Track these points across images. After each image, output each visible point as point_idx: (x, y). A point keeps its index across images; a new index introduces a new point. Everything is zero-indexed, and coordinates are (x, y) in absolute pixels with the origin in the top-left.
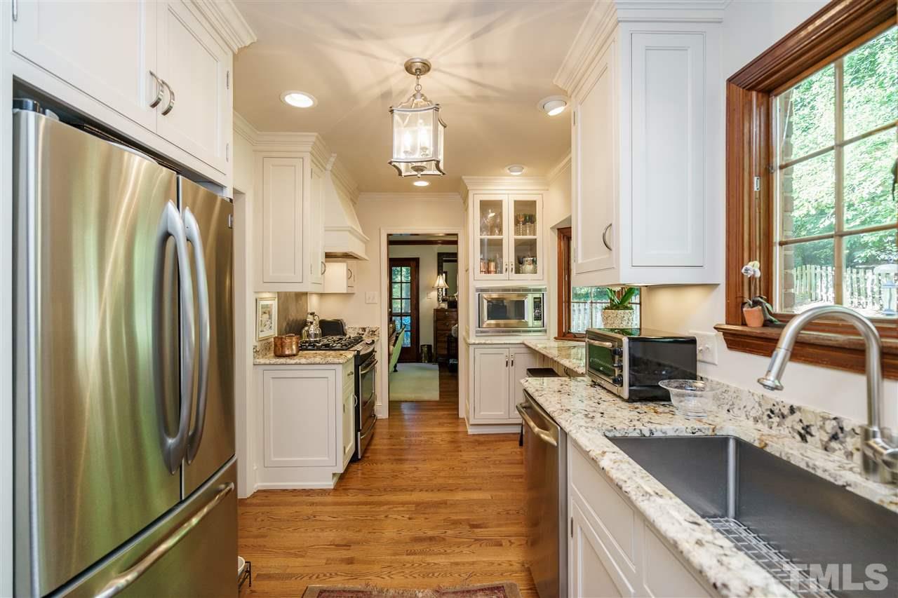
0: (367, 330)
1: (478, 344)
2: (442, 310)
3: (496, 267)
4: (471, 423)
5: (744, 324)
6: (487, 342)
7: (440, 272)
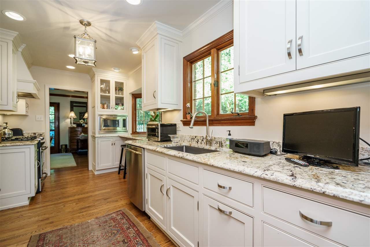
0: (37, 134)
1: (100, 137)
2: (74, 128)
3: (107, 106)
4: (96, 169)
5: (187, 119)
6: (104, 136)
7: (72, 110)
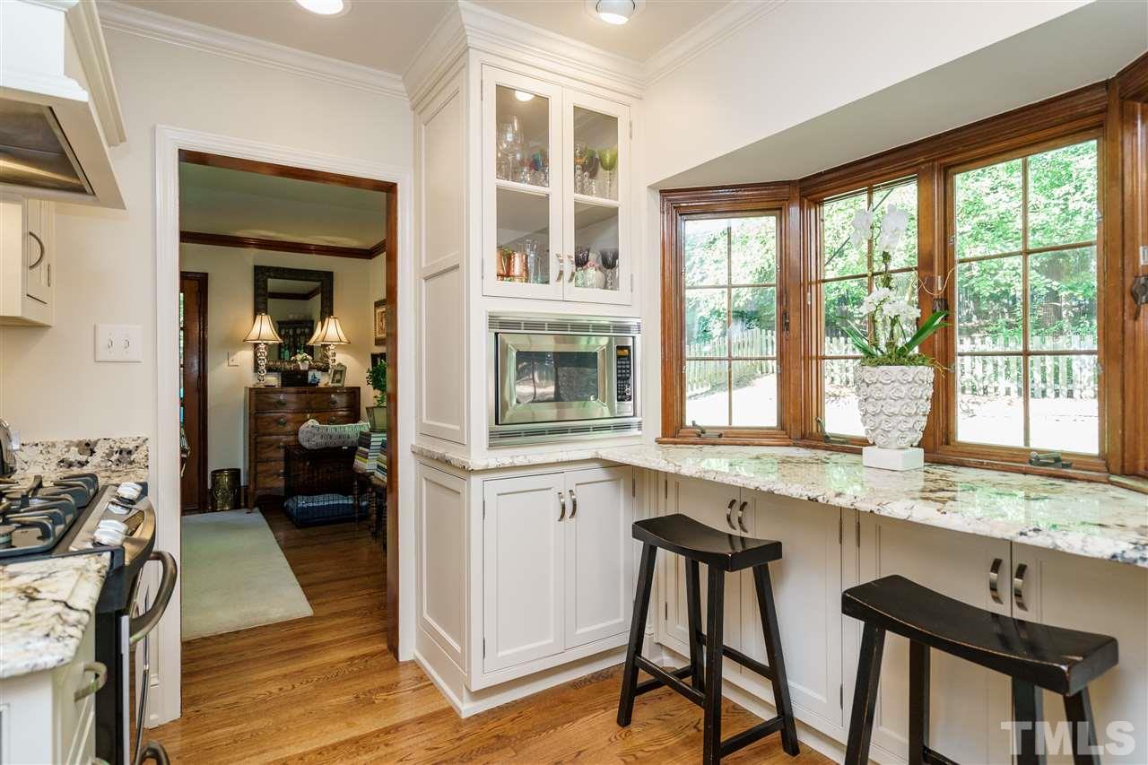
0: (101, 451)
1: (496, 469)
6: (519, 461)
7: (259, 309)
